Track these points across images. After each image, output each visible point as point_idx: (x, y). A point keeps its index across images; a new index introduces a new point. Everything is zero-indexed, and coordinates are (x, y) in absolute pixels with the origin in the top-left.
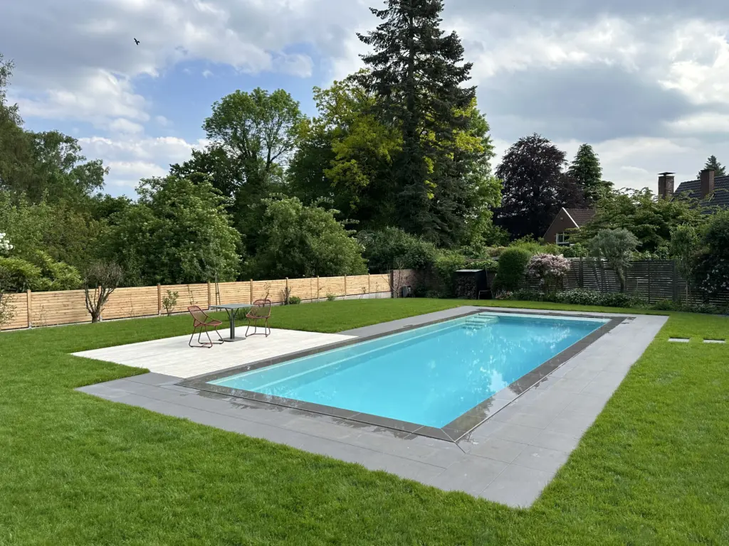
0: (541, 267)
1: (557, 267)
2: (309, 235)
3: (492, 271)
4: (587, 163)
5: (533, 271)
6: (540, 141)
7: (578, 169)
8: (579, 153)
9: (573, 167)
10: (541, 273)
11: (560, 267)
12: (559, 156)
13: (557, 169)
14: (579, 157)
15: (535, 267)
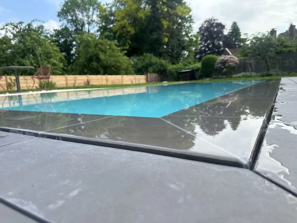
0: (224, 63)
1: (232, 62)
2: (100, 53)
3: (197, 70)
4: (235, 30)
5: (220, 65)
6: (214, 20)
7: (231, 32)
8: (232, 25)
9: (229, 32)
10: (224, 65)
11: (234, 62)
12: (223, 27)
13: (222, 33)
14: (232, 27)
15: (220, 63)
